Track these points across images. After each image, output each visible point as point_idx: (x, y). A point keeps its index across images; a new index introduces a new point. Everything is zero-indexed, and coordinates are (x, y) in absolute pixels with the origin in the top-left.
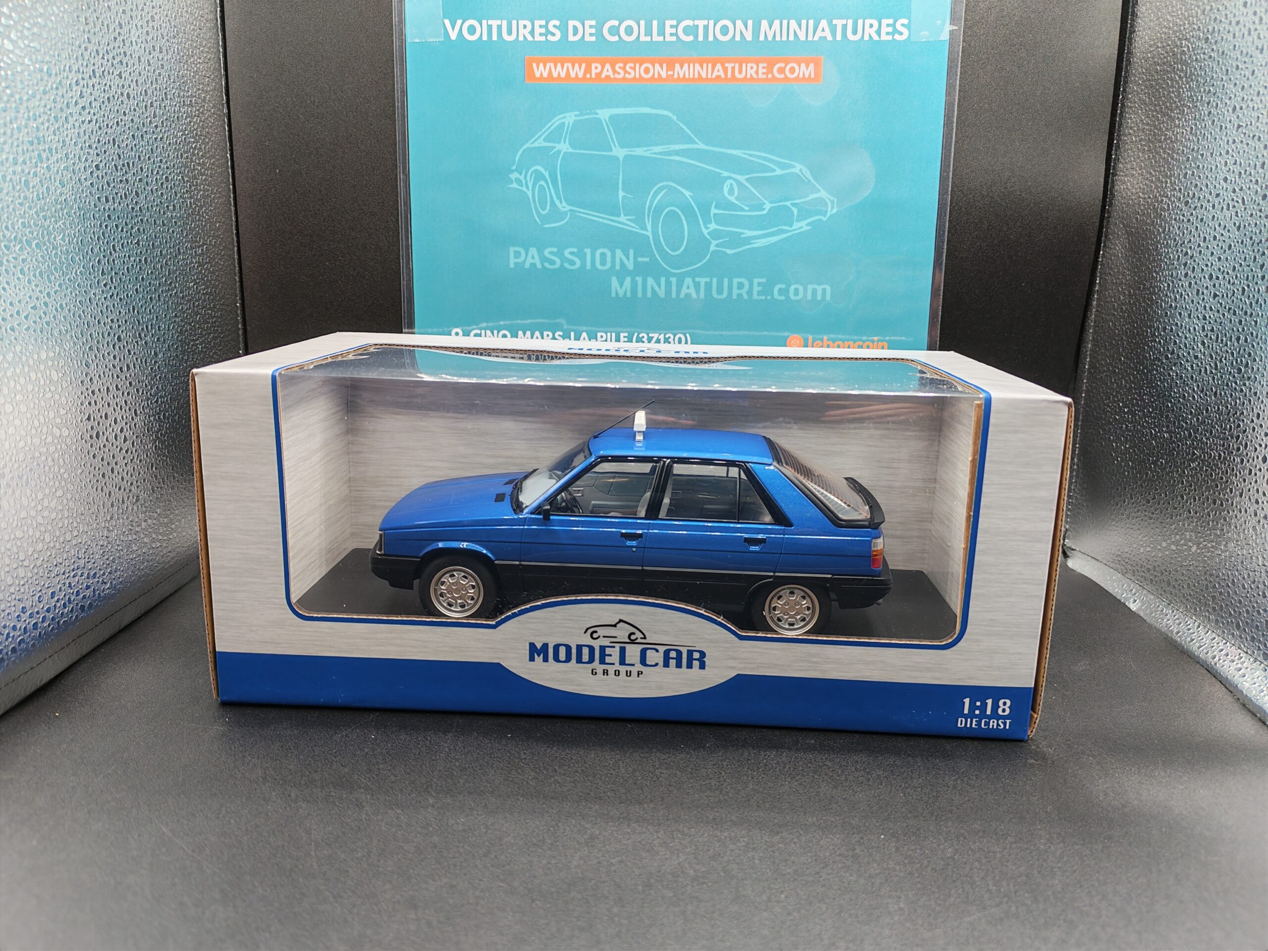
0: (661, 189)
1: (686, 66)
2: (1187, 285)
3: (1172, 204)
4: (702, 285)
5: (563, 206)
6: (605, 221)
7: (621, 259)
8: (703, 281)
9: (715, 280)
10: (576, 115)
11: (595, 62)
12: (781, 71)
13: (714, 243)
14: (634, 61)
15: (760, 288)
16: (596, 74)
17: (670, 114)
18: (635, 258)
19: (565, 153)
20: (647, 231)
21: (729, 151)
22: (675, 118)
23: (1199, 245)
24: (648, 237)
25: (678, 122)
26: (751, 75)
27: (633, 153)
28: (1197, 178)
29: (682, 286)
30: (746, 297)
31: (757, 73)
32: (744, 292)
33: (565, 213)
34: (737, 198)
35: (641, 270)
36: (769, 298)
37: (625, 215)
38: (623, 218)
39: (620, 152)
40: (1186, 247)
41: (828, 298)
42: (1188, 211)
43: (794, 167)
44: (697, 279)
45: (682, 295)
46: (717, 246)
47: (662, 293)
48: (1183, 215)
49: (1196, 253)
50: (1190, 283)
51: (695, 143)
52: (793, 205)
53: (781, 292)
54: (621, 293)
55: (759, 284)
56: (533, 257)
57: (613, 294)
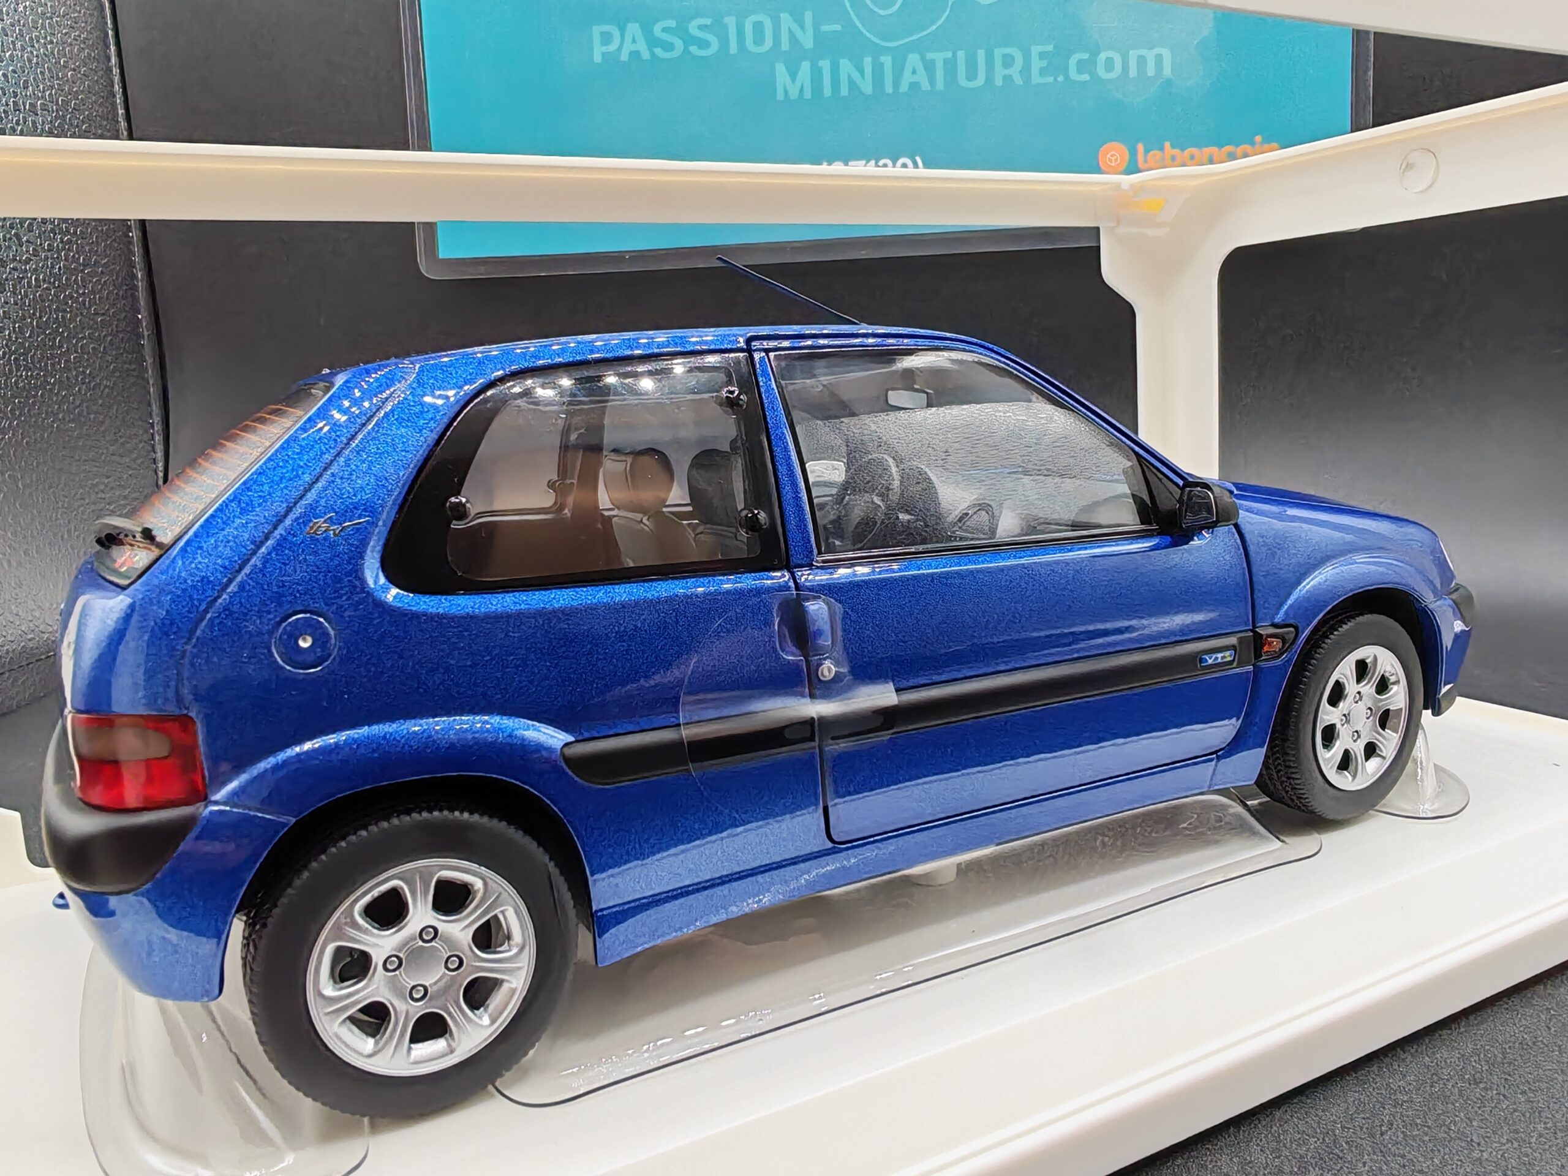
4: (940, 65)
7: (790, 31)
8: (939, 57)
9: (961, 54)
15: (1044, 63)
18: (816, 28)
29: (902, 71)
30: (1018, 81)
32: (1015, 71)
35: (828, 47)
36: (1061, 79)
41: (1167, 71)
44: (930, 56)
45: (904, 87)
47: (867, 87)
53: (1081, 66)
54: (794, 94)
55: (1042, 55)
56: (634, 41)
57: (780, 96)
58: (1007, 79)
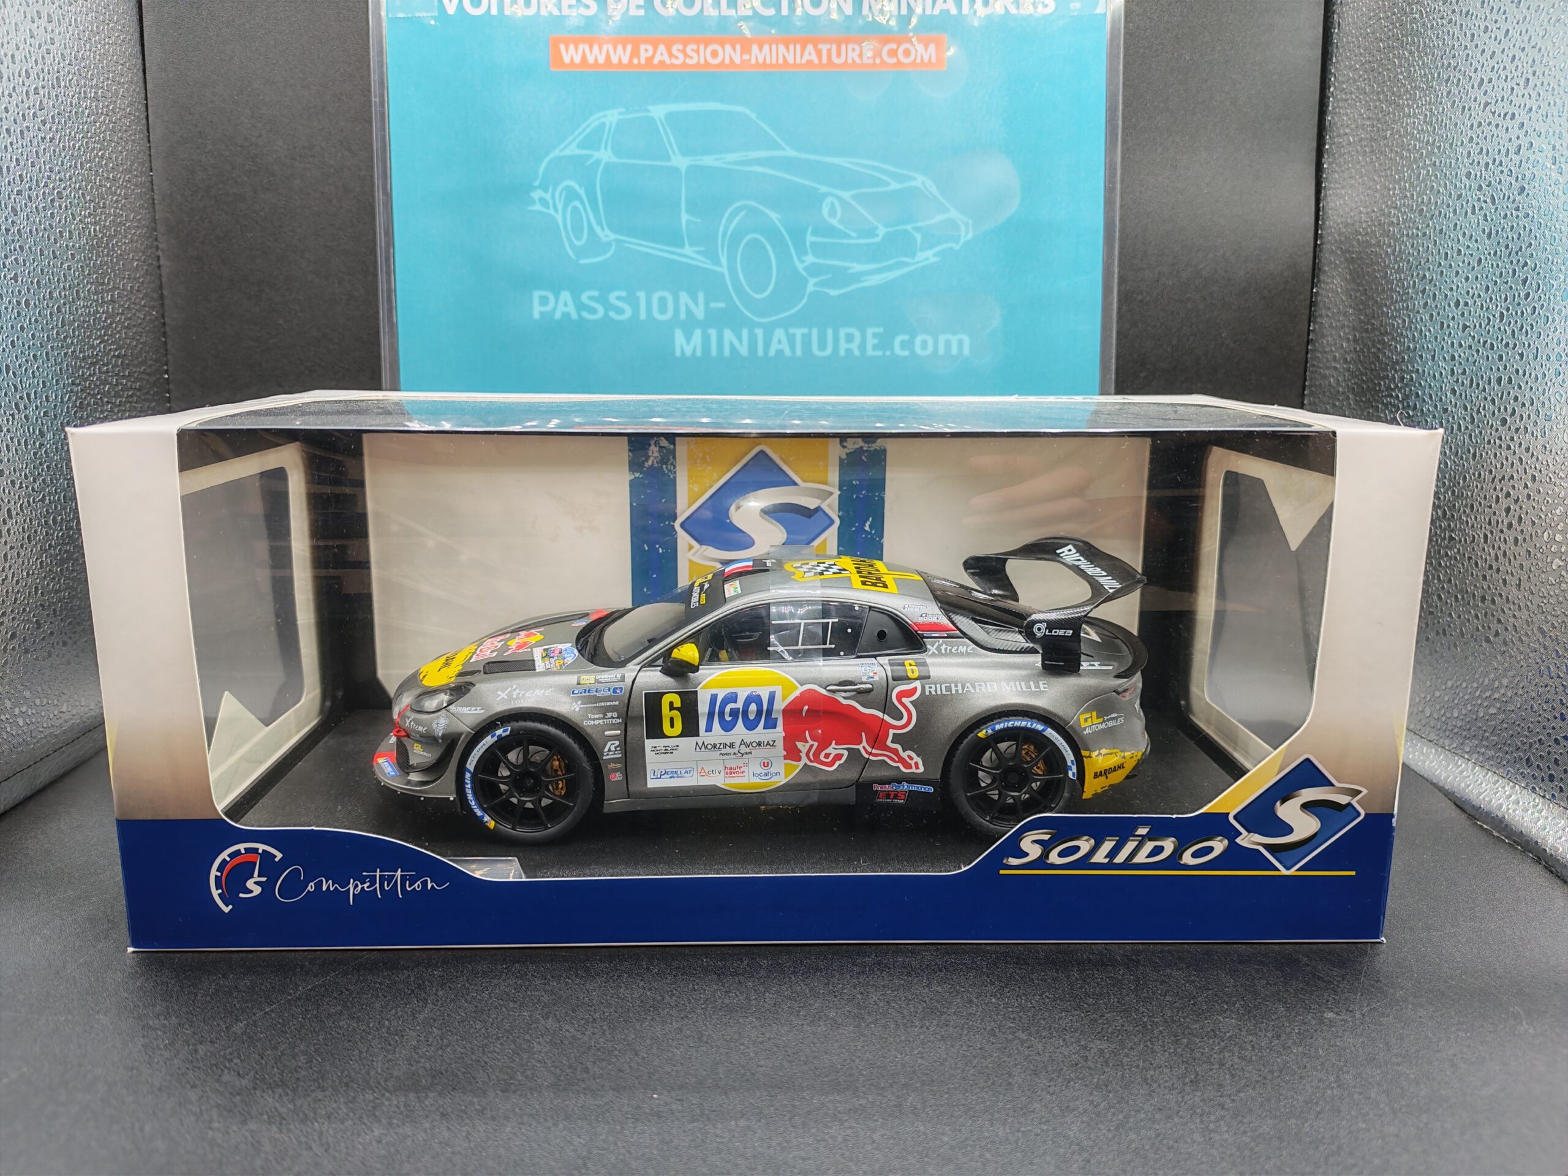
0: (739, 210)
1: (766, 47)
2: (1427, 318)
3: (1402, 216)
4: (799, 338)
5: (606, 235)
6: (665, 255)
7: (687, 305)
8: (799, 332)
9: (815, 331)
10: (620, 114)
11: (646, 41)
12: (893, 53)
13: (812, 281)
14: (697, 41)
15: (876, 341)
16: (647, 59)
17: (747, 111)
18: (707, 304)
19: (607, 163)
20: (721, 266)
21: (828, 159)
22: (753, 116)
23: (1440, 264)
24: (723, 274)
25: (759, 122)
26: (853, 60)
27: (699, 163)
28: (1433, 178)
29: (771, 340)
30: (857, 352)
31: (860, 56)
32: (854, 346)
33: (609, 244)
34: (840, 221)
35: (715, 319)
36: (888, 353)
37: (691, 245)
38: (688, 250)
39: (681, 162)
40: (1423, 269)
41: (966, 351)
42: (1423, 223)
43: (914, 179)
44: (792, 331)
45: (772, 352)
46: (816, 285)
47: (744, 350)
48: (1418, 229)
49: (1437, 275)
50: (1432, 315)
51: (780, 148)
52: (913, 228)
53: (904, 345)
54: (688, 352)
55: (875, 335)
56: (566, 305)
57: (678, 353)
58: (849, 351)
